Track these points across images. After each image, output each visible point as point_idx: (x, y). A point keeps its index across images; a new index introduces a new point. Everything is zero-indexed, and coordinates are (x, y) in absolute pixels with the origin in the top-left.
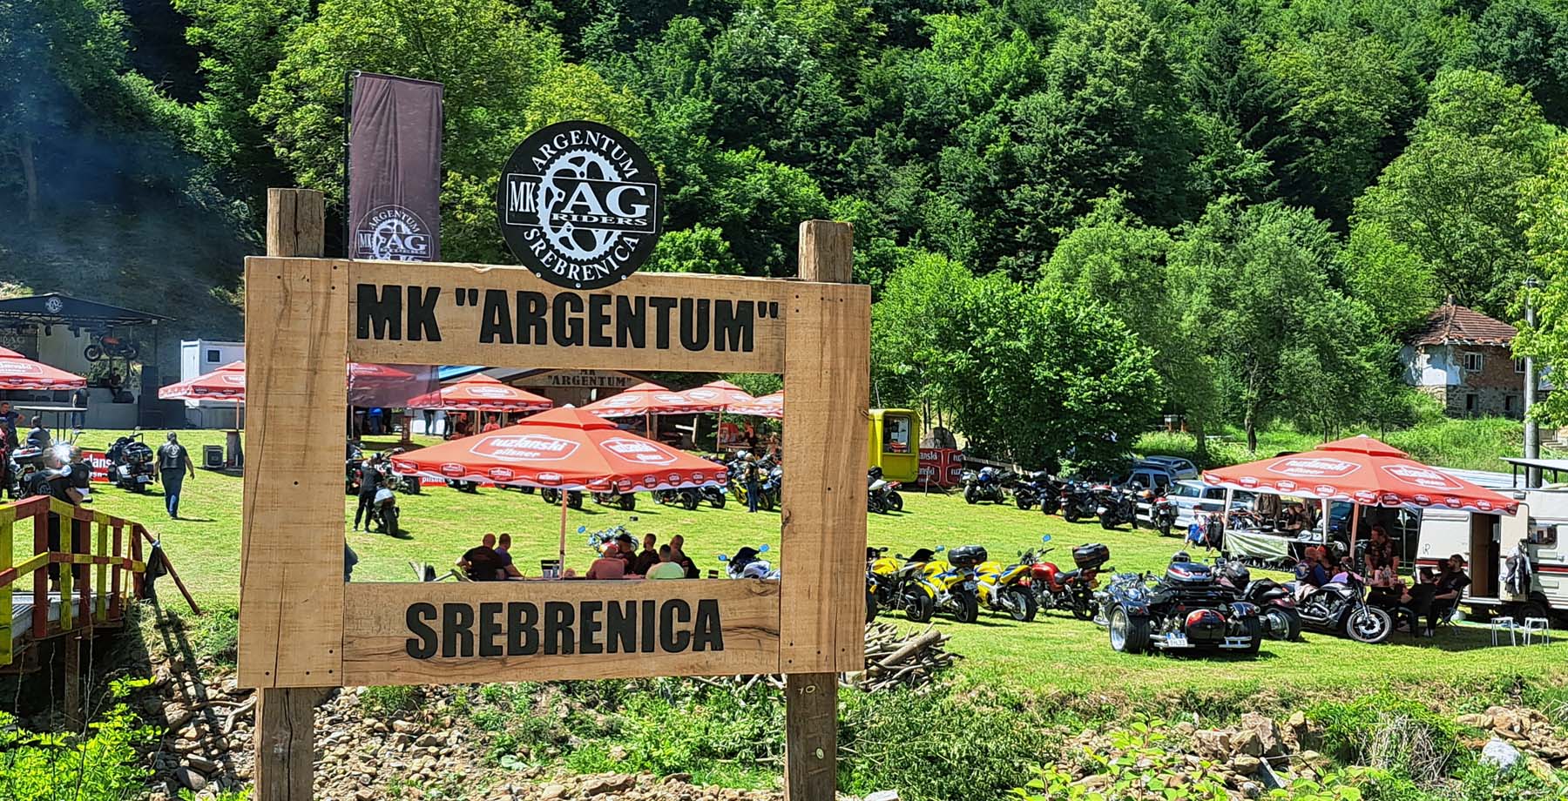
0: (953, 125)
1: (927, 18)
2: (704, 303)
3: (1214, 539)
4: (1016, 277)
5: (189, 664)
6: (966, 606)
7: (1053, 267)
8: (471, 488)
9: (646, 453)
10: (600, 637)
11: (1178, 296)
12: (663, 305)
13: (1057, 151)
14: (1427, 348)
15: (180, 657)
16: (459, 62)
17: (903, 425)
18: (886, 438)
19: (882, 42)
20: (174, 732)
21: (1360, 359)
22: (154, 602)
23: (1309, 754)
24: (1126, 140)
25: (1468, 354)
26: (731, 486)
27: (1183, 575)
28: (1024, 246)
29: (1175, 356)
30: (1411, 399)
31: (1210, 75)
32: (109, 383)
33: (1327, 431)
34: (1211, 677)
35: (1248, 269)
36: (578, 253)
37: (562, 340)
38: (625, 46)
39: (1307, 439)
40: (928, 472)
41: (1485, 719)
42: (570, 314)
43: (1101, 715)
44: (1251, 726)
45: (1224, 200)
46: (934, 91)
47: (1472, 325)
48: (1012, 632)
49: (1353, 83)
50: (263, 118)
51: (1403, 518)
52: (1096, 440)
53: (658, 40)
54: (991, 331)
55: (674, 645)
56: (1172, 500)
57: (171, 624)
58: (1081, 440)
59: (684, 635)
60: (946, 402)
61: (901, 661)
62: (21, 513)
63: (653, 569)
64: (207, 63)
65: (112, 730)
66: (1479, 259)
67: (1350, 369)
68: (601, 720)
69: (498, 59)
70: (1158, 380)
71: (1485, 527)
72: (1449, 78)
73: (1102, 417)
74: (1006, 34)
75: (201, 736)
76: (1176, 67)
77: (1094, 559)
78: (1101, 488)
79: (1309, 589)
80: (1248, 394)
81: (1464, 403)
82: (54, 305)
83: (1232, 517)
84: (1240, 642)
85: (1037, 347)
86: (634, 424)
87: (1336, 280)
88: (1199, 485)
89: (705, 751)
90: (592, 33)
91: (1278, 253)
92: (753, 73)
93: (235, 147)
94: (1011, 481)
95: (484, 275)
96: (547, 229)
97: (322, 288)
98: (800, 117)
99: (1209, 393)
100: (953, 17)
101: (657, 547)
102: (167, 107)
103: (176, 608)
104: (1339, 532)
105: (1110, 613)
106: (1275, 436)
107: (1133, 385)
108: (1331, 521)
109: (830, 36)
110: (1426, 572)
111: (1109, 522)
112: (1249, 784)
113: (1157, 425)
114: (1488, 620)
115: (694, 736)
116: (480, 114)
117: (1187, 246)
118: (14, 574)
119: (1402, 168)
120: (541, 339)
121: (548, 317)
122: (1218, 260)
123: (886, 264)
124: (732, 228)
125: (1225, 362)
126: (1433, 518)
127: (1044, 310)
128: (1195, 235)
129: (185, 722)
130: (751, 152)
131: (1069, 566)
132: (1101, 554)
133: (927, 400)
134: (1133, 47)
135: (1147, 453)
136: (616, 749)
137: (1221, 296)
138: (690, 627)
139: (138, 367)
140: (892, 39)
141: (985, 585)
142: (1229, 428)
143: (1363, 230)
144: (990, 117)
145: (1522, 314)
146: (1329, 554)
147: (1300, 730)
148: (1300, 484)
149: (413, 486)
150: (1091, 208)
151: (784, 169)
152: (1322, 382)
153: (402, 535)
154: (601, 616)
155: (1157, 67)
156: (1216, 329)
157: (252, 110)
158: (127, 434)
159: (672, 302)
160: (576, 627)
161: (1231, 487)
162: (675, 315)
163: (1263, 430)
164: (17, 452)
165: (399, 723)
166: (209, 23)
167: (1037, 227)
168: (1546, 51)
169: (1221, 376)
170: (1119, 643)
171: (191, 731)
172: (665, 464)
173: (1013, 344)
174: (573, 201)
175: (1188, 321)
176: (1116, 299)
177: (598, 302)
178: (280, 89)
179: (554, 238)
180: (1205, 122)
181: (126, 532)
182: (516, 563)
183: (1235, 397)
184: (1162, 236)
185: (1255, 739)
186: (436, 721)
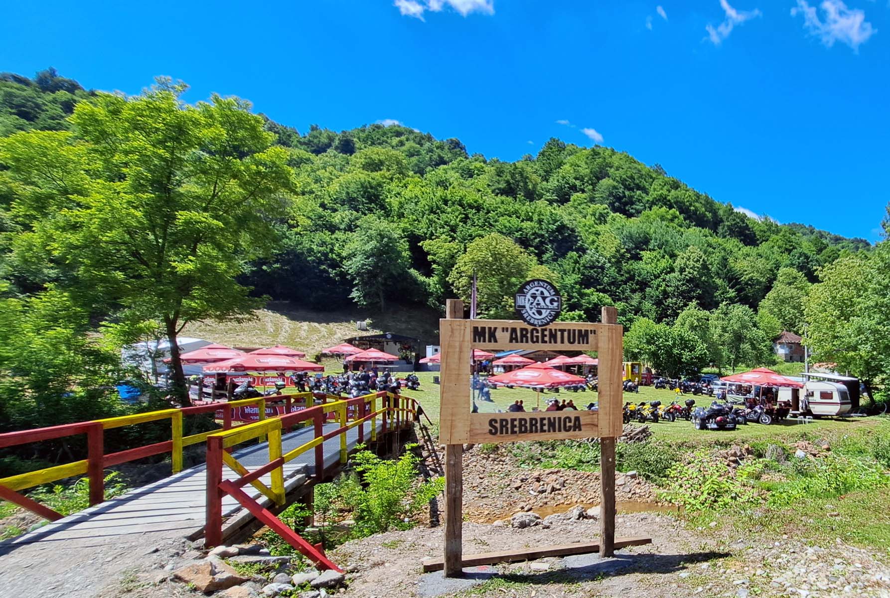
0: (649, 282)
1: (641, 252)
2: (574, 330)
3: (724, 397)
4: (668, 324)
5: (429, 440)
6: (655, 418)
7: (678, 321)
8: (511, 387)
9: (562, 376)
10: (546, 428)
11: (712, 330)
12: (562, 331)
13: (678, 289)
14: (780, 343)
15: (426, 438)
16: (508, 265)
17: (637, 367)
18: (632, 371)
19: (628, 259)
20: (425, 460)
21: (762, 346)
22: (419, 422)
23: (750, 456)
24: (697, 286)
25: (790, 345)
26: (587, 386)
27: (715, 407)
28: (670, 316)
29: (712, 346)
30: (775, 357)
31: (719, 268)
32: (405, 359)
33: (754, 367)
34: (723, 436)
35: (731, 322)
36: (538, 316)
37: (533, 342)
38: (555, 260)
39: (748, 369)
40: (644, 380)
41: (796, 445)
42: (535, 334)
43: (693, 447)
44: (734, 449)
45: (724, 303)
46: (644, 272)
47: (790, 337)
48: (668, 425)
49: (757, 271)
50: (450, 281)
51: (774, 390)
52: (691, 370)
53: (565, 258)
54: (661, 340)
55: (567, 430)
56: (712, 386)
57: (424, 428)
58: (687, 370)
59: (570, 427)
60: (649, 360)
61: (637, 434)
62: (378, 396)
63: (564, 409)
64: (434, 266)
65: (407, 458)
66: (792, 319)
67: (759, 350)
68: (550, 453)
69: (519, 264)
70: (708, 353)
71: (795, 392)
72: (782, 270)
73: (693, 363)
74: (663, 257)
75: (433, 460)
76: (710, 266)
77: (691, 404)
78: (693, 383)
79: (749, 410)
80: (732, 357)
81: (790, 359)
82: (389, 336)
83: (729, 391)
84: (731, 426)
85: (674, 344)
86: (559, 368)
87: (755, 325)
88: (719, 382)
89: (580, 461)
90: (545, 257)
91: (739, 317)
92: (592, 267)
93: (442, 290)
94: (668, 382)
95: (511, 323)
96: (528, 310)
97: (463, 328)
98: (606, 279)
99: (722, 356)
100: (649, 252)
101: (566, 403)
102: (422, 278)
103: (425, 424)
104: (757, 395)
105: (695, 419)
106: (740, 368)
107: (701, 354)
108: (756, 391)
109: (614, 257)
110: (780, 405)
111: (695, 393)
112: (734, 465)
113: (708, 365)
114: (797, 417)
115: (577, 457)
116: (513, 280)
117: (714, 316)
118: (376, 414)
119: (771, 294)
120: (527, 342)
121: (529, 335)
122: (723, 319)
123: (631, 321)
124: (587, 311)
125: (726, 347)
126: (782, 390)
127: (676, 334)
128: (717, 312)
129: (428, 457)
130: (592, 289)
131: (685, 406)
132: (693, 402)
133: (644, 359)
134: (698, 261)
135: (705, 374)
136: (555, 461)
137: (724, 330)
138: (572, 424)
139: (414, 354)
140: (632, 258)
141: (661, 412)
142: (727, 366)
143: (761, 311)
144: (660, 280)
145: (803, 333)
146: (754, 400)
147: (747, 449)
148: (746, 381)
149: (495, 387)
150: (688, 305)
151: (601, 294)
152: (752, 353)
153: (492, 401)
154: (546, 422)
155: (705, 266)
156: (723, 339)
157: (447, 279)
158: (411, 373)
159: (565, 330)
160: (538, 425)
161: (728, 382)
162: (566, 334)
163: (736, 366)
164: (378, 379)
165: (491, 455)
166: (434, 255)
167: (673, 310)
168: (808, 263)
169: (725, 352)
170: (698, 427)
171: (430, 459)
172: (567, 379)
173: (667, 343)
174: (536, 302)
175: (715, 337)
176: (696, 330)
177: (543, 330)
178: (455, 273)
179: (530, 313)
180: (719, 281)
181: (410, 401)
182: (524, 408)
183: (729, 357)
184: (708, 313)
185: (735, 453)
186: (502, 455)
